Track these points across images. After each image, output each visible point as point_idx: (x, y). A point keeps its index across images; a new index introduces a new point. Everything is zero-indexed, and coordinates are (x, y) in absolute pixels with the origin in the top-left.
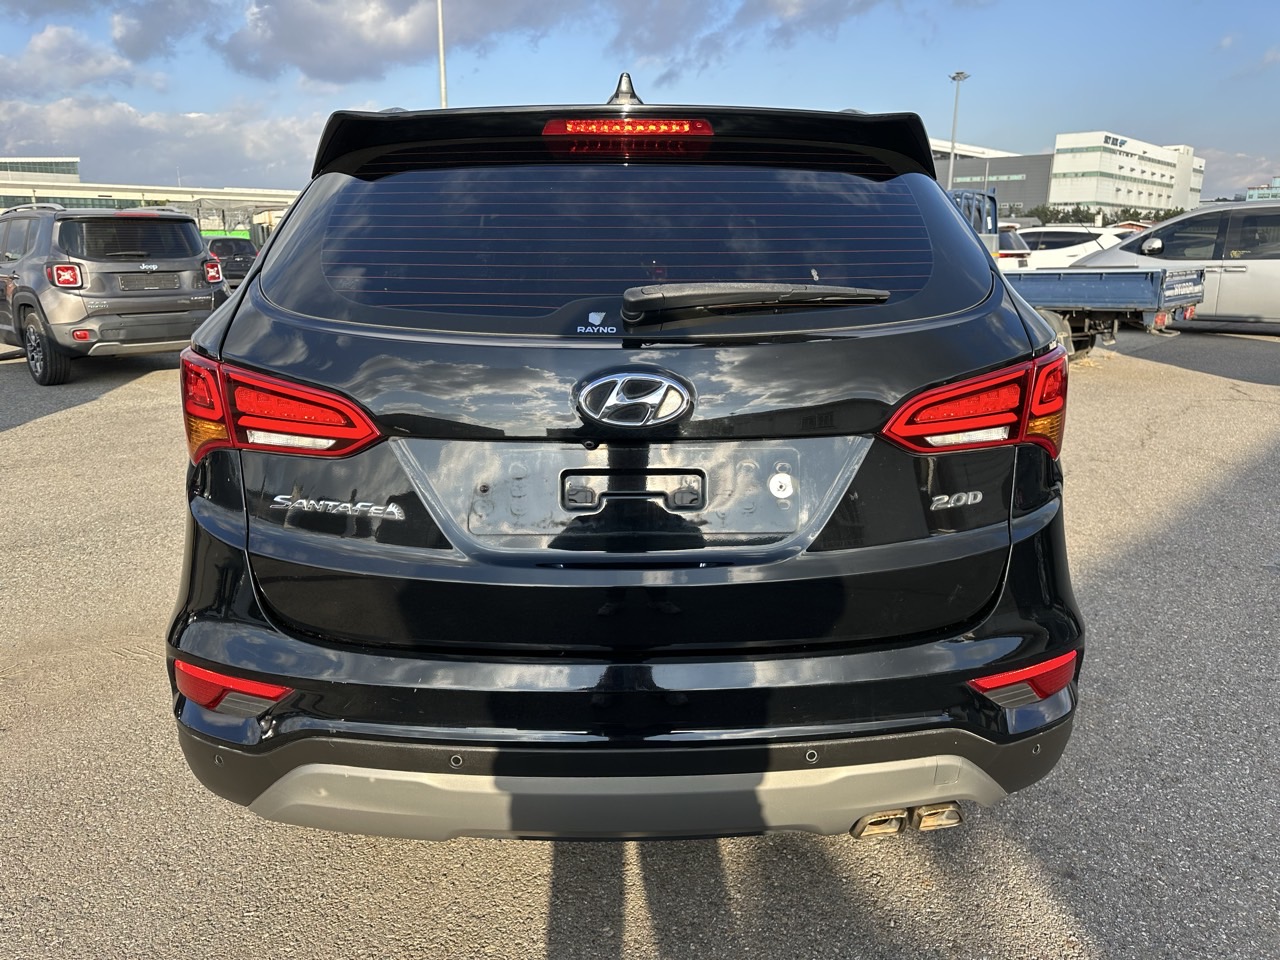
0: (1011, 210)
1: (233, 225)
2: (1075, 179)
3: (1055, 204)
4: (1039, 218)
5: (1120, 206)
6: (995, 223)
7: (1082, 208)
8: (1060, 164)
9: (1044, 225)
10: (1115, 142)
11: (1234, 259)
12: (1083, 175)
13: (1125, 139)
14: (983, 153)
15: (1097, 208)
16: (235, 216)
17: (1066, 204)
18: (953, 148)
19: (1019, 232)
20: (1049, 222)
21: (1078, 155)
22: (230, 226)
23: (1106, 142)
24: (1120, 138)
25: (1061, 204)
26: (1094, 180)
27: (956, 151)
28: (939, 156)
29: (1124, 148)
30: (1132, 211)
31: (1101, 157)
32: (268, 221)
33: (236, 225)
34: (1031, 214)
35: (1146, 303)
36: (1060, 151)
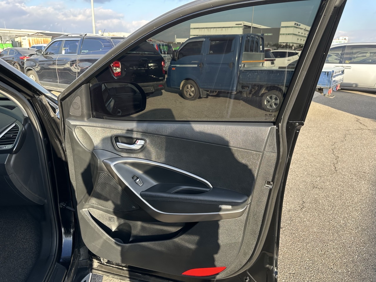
0: (268, 44)
1: (5, 42)
2: (286, 36)
3: (280, 43)
4: (276, 47)
5: (298, 44)
6: (263, 48)
7: (288, 44)
8: (282, 31)
9: (277, 50)
10: (297, 25)
11: (347, 63)
12: (289, 34)
13: (300, 24)
14: (261, 27)
15: (292, 44)
16: (6, 38)
17: (284, 43)
18: (252, 25)
19: (271, 51)
20: (279, 48)
21: (287, 28)
22: (4, 42)
23: (295, 25)
24: (299, 24)
25: (282, 43)
26: (291, 36)
27: (253, 26)
28: (248, 27)
29: (300, 27)
30: (302, 45)
31: (294, 29)
32: (20, 41)
33: (6, 42)
34: (274, 46)
35: (325, 85)
36: (282, 27)
